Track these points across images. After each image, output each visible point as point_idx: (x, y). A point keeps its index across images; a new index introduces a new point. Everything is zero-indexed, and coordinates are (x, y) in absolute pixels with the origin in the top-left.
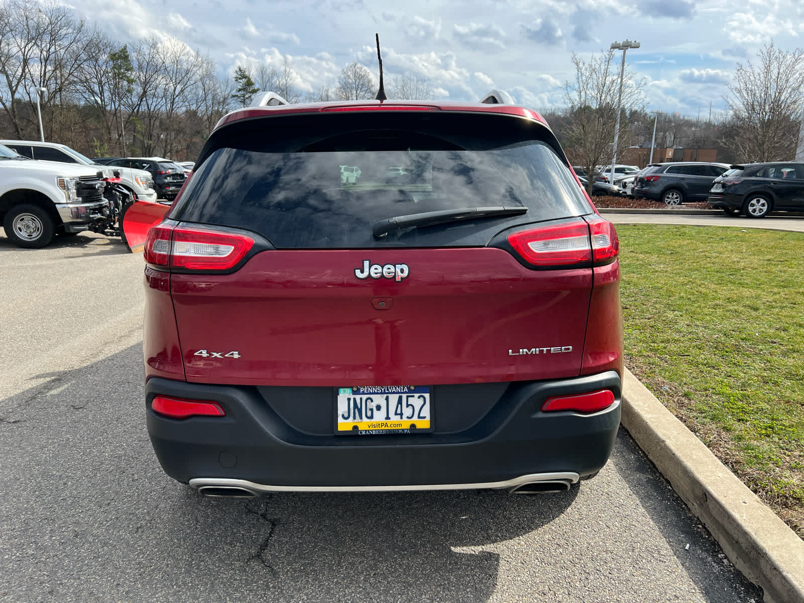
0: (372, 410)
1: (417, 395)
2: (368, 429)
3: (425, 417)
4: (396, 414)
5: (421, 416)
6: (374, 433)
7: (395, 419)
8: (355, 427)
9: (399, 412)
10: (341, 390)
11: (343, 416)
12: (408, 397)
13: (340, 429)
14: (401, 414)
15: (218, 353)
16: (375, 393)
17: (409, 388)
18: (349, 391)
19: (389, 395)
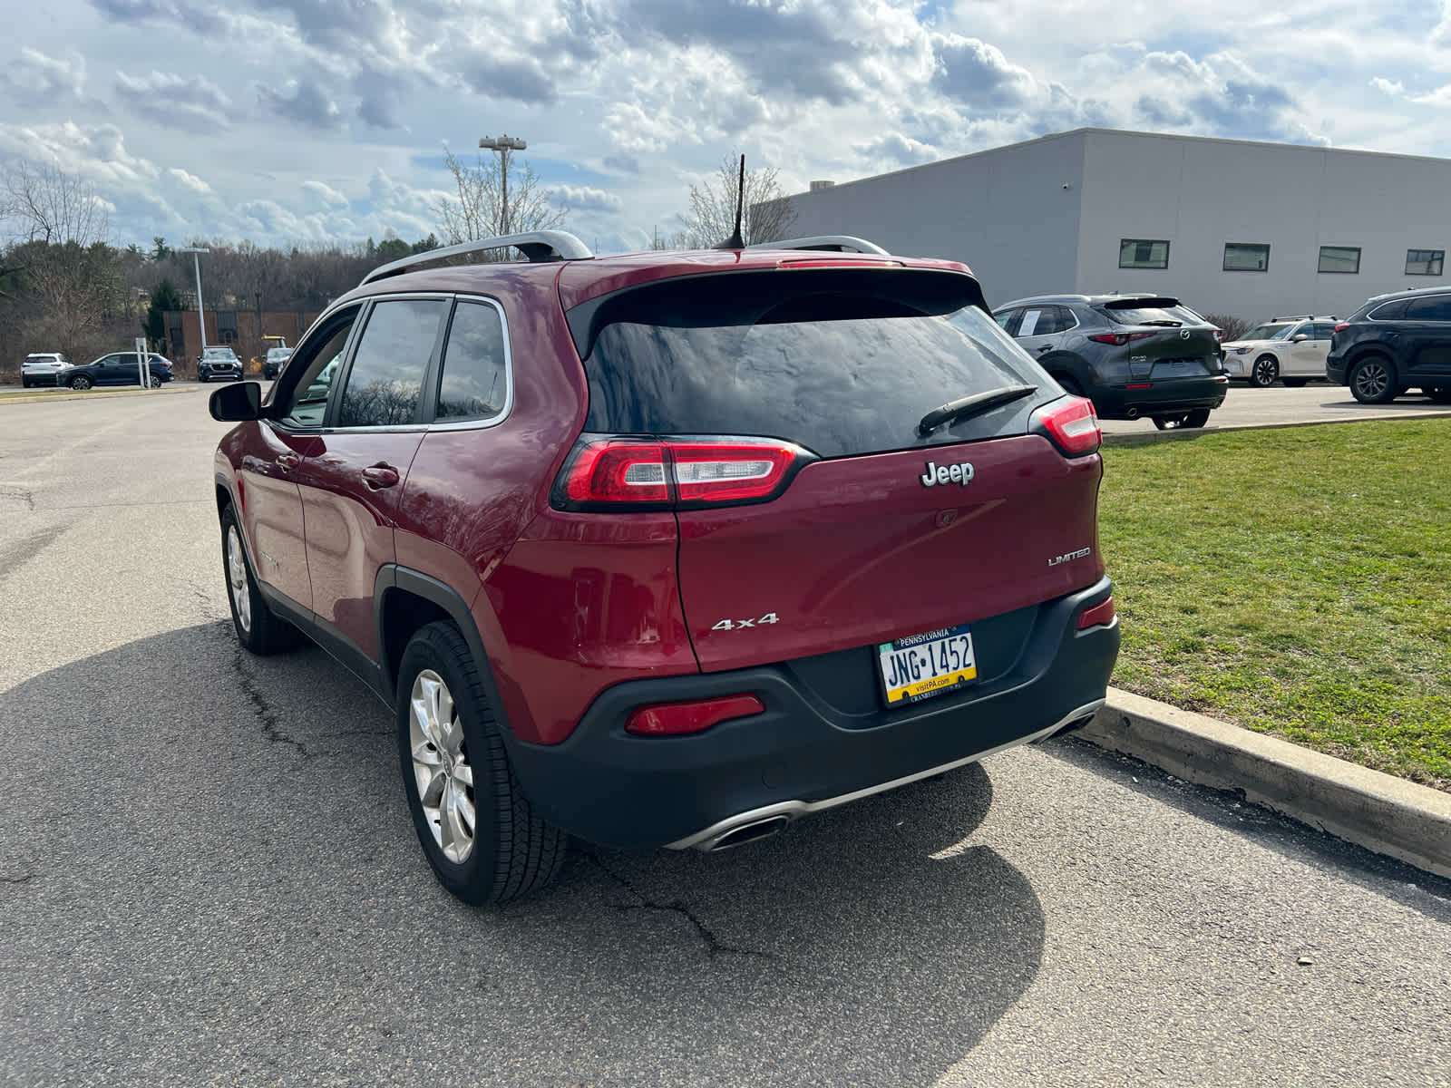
0: (917, 667)
1: (959, 637)
2: (918, 693)
3: (969, 665)
4: (942, 667)
5: (967, 663)
6: (926, 696)
7: (942, 673)
8: (905, 694)
9: (944, 664)
10: (882, 647)
11: (890, 681)
12: (950, 641)
13: (890, 701)
14: (947, 666)
15: (747, 620)
16: (916, 644)
17: (950, 631)
18: (889, 646)
19: (931, 643)
